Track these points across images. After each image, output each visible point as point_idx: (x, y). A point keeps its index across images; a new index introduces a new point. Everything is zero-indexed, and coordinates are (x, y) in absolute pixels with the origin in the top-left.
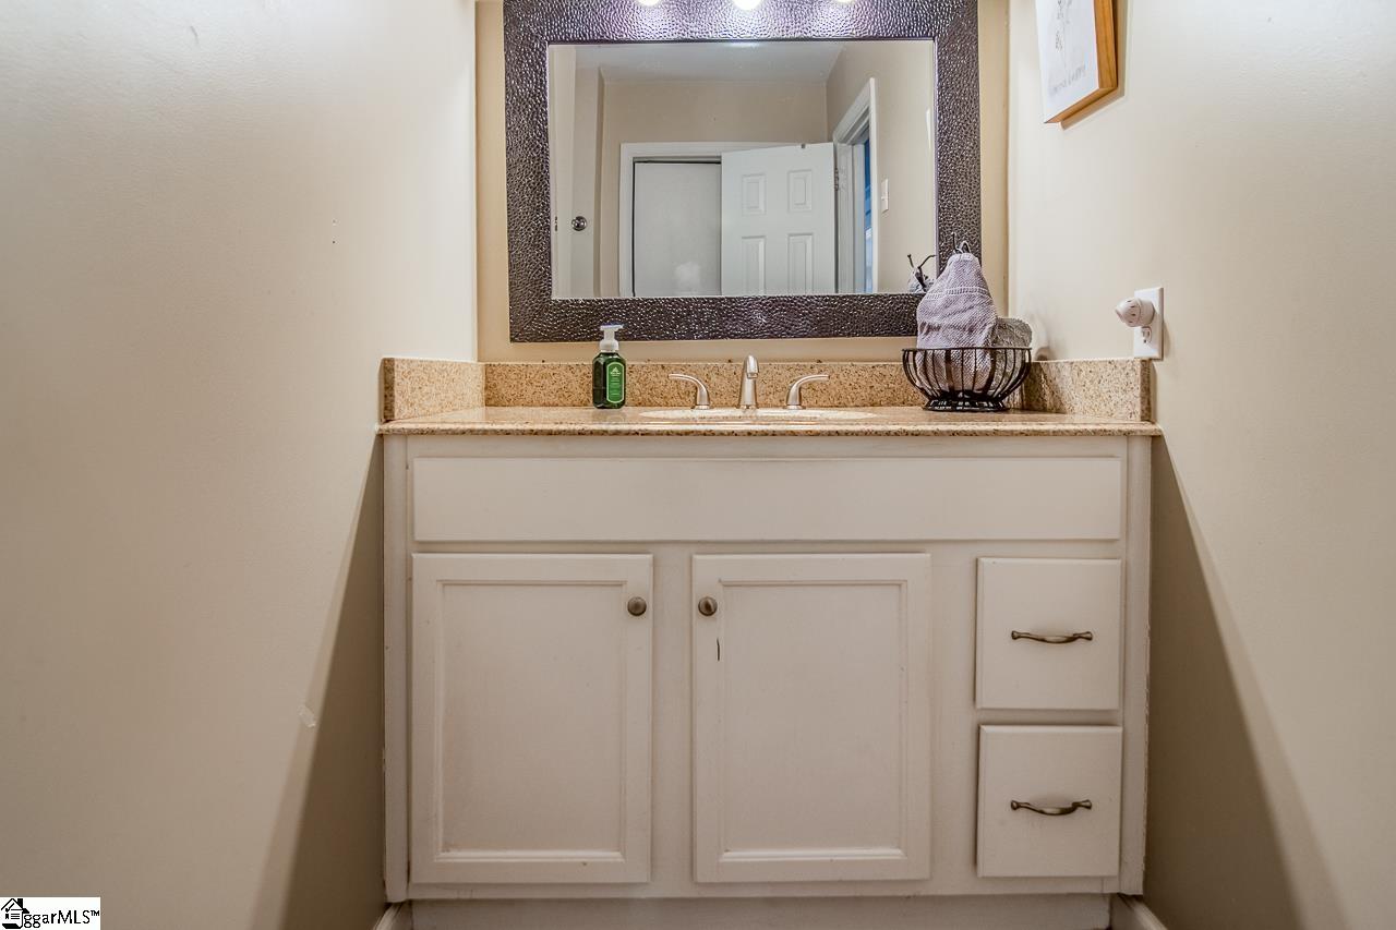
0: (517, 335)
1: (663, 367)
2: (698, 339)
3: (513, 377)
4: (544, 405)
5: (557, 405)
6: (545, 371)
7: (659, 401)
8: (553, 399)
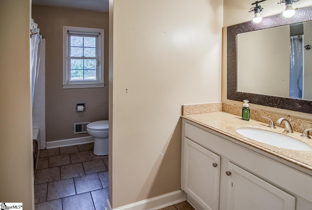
0: (228, 98)
1: (265, 113)
2: (275, 107)
3: (227, 107)
4: (234, 114)
5: (237, 115)
6: (234, 107)
7: (263, 121)
8: (236, 113)
